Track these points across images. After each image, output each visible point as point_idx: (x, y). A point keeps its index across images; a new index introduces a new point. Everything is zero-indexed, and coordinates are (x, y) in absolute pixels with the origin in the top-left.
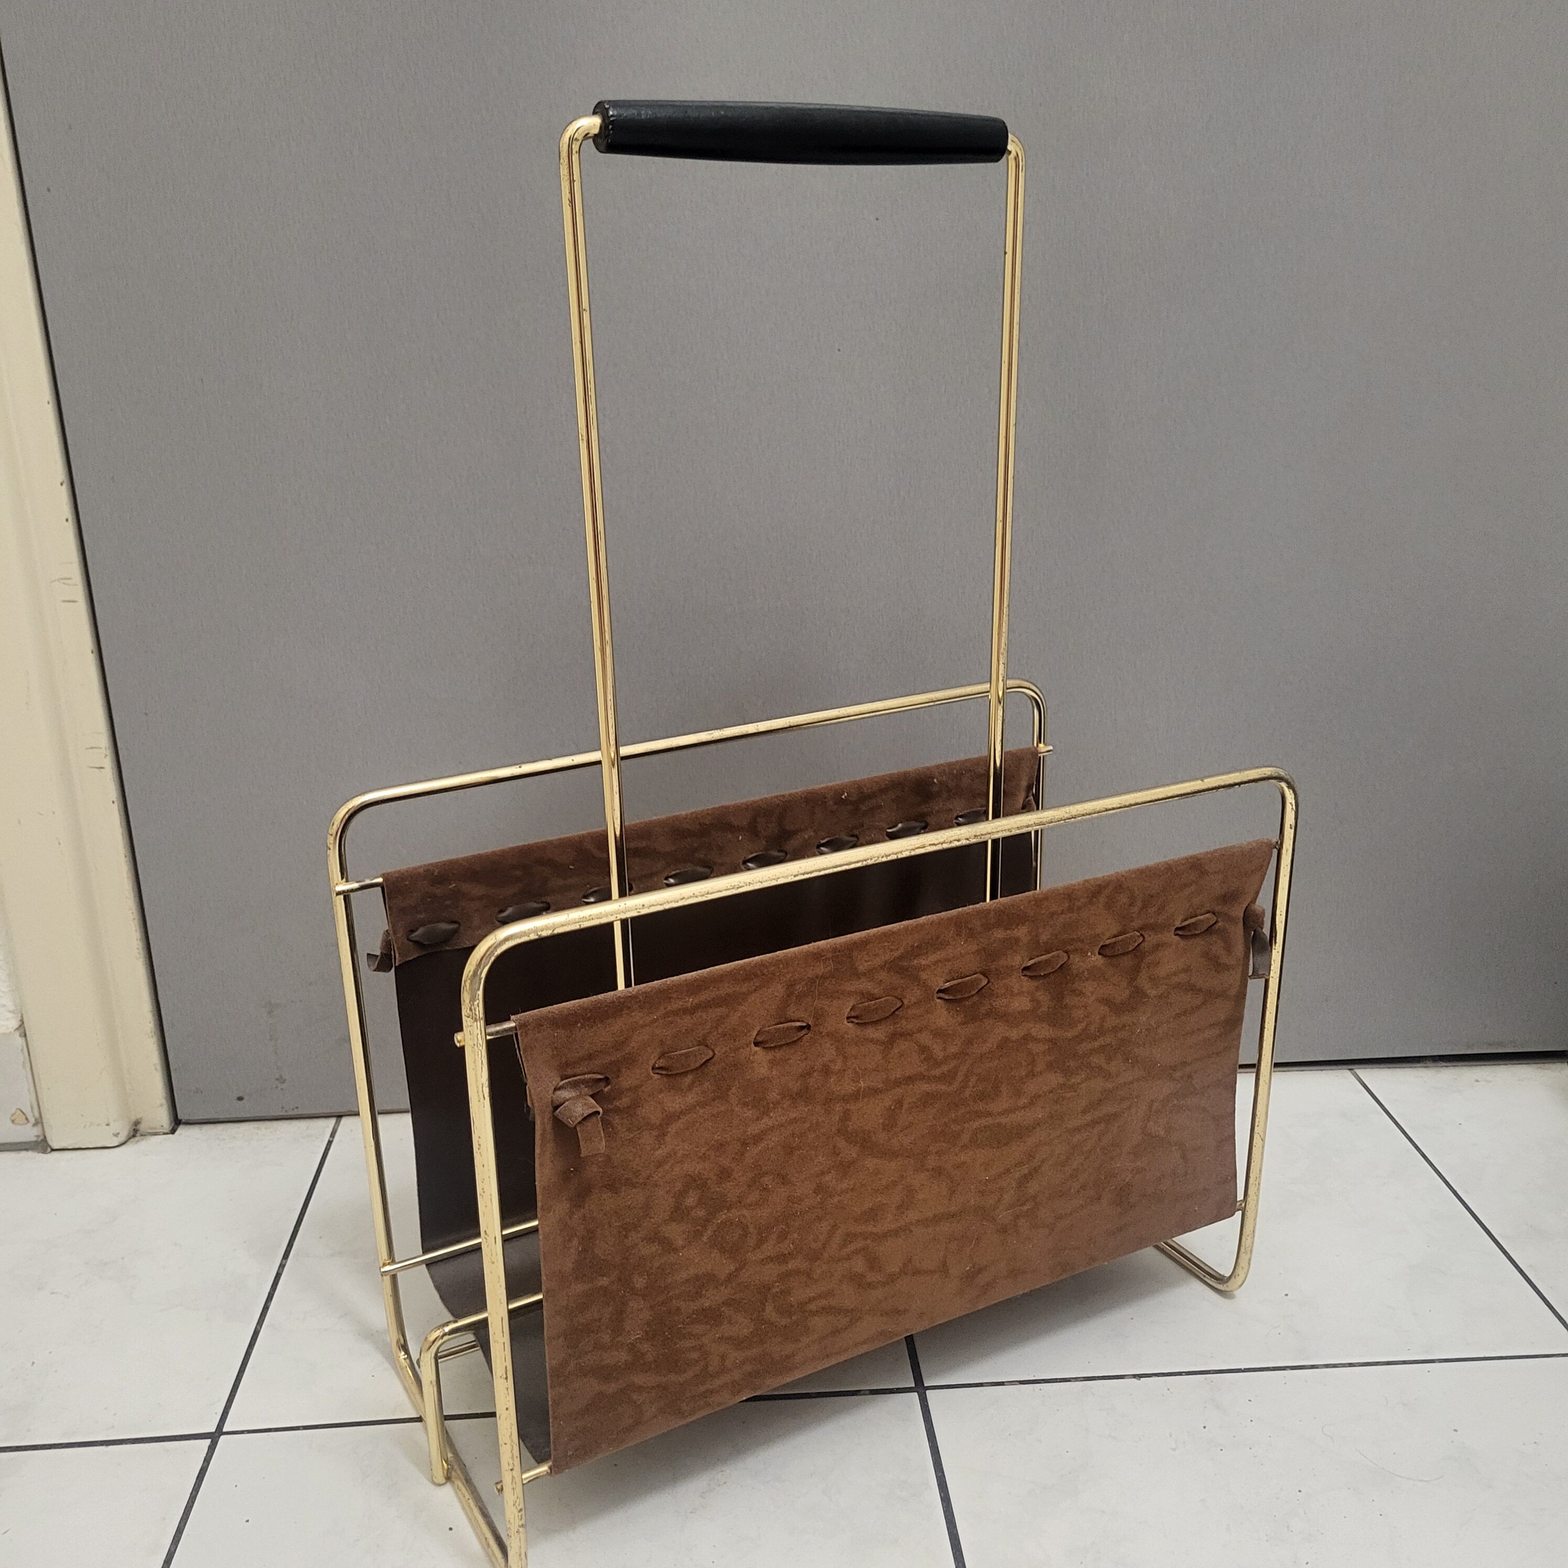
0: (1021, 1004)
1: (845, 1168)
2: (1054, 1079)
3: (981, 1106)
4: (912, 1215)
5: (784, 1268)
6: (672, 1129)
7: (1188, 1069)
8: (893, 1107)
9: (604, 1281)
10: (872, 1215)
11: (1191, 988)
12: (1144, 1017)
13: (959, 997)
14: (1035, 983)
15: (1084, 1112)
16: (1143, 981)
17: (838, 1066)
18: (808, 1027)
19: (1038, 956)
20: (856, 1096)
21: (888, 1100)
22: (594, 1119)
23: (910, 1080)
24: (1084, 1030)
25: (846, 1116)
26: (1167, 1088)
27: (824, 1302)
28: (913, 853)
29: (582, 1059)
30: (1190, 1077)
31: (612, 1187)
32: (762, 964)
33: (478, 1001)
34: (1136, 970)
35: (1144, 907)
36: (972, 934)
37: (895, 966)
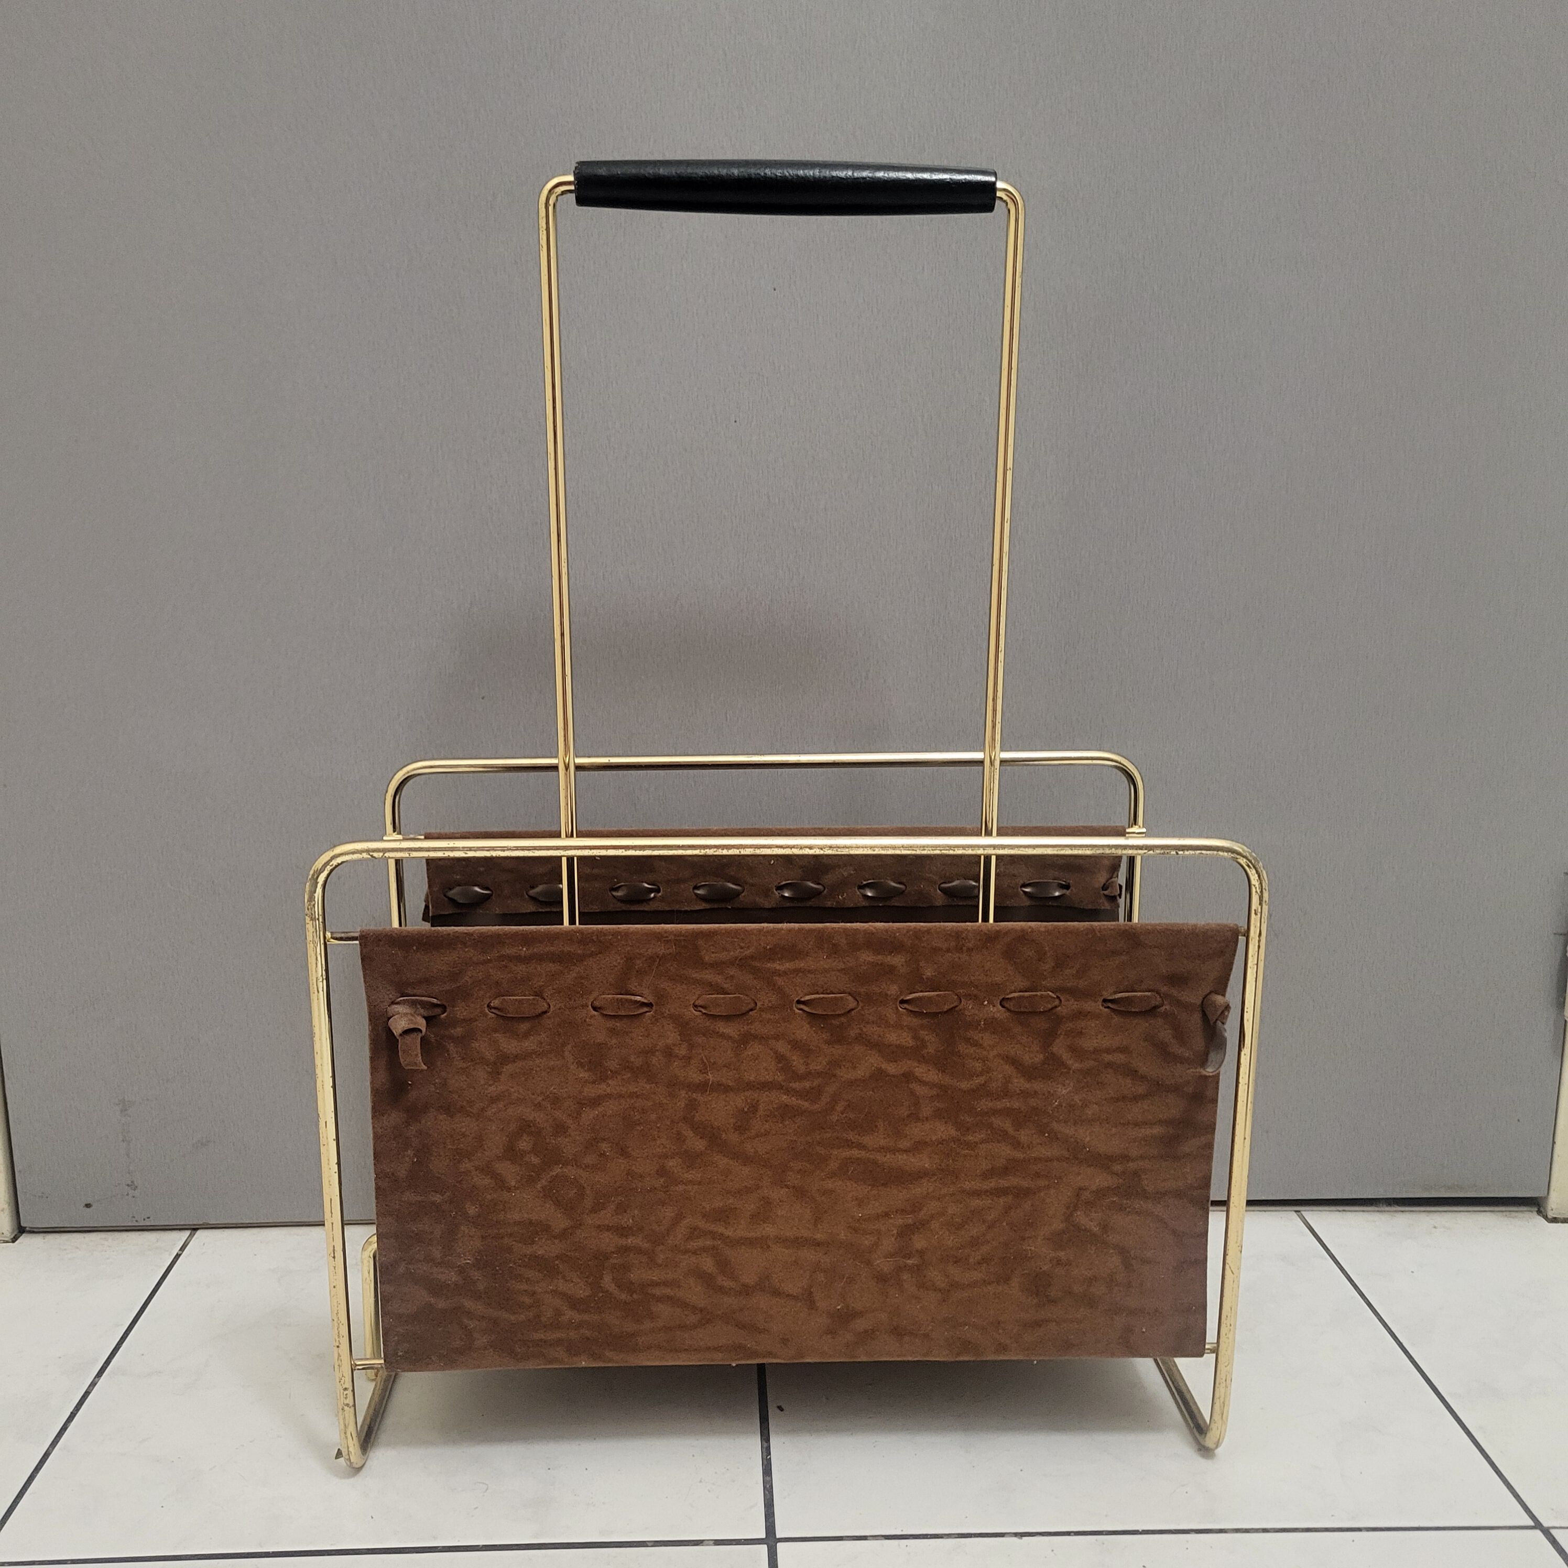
0: (900, 1038)
1: (691, 1159)
2: (943, 1130)
3: (852, 1136)
4: (769, 1230)
5: (623, 1242)
6: (508, 1069)
7: (1132, 1165)
8: (746, 1109)
9: (437, 1198)
10: (724, 1215)
11: (1131, 1073)
12: (1063, 1091)
13: (822, 1012)
14: (917, 1020)
15: (988, 1174)
16: (1059, 1048)
17: (682, 1051)
18: (650, 1005)
19: (920, 991)
20: (703, 1087)
21: (739, 1101)
22: (414, 1035)
24: (982, 1086)
25: (692, 1105)
26: (1101, 1180)
27: (668, 1291)
29: (420, 982)
31: (449, 1110)
32: (601, 932)
33: (314, 902)
34: (1051, 1034)
35: (1059, 966)
36: (836, 951)
37: (747, 965)
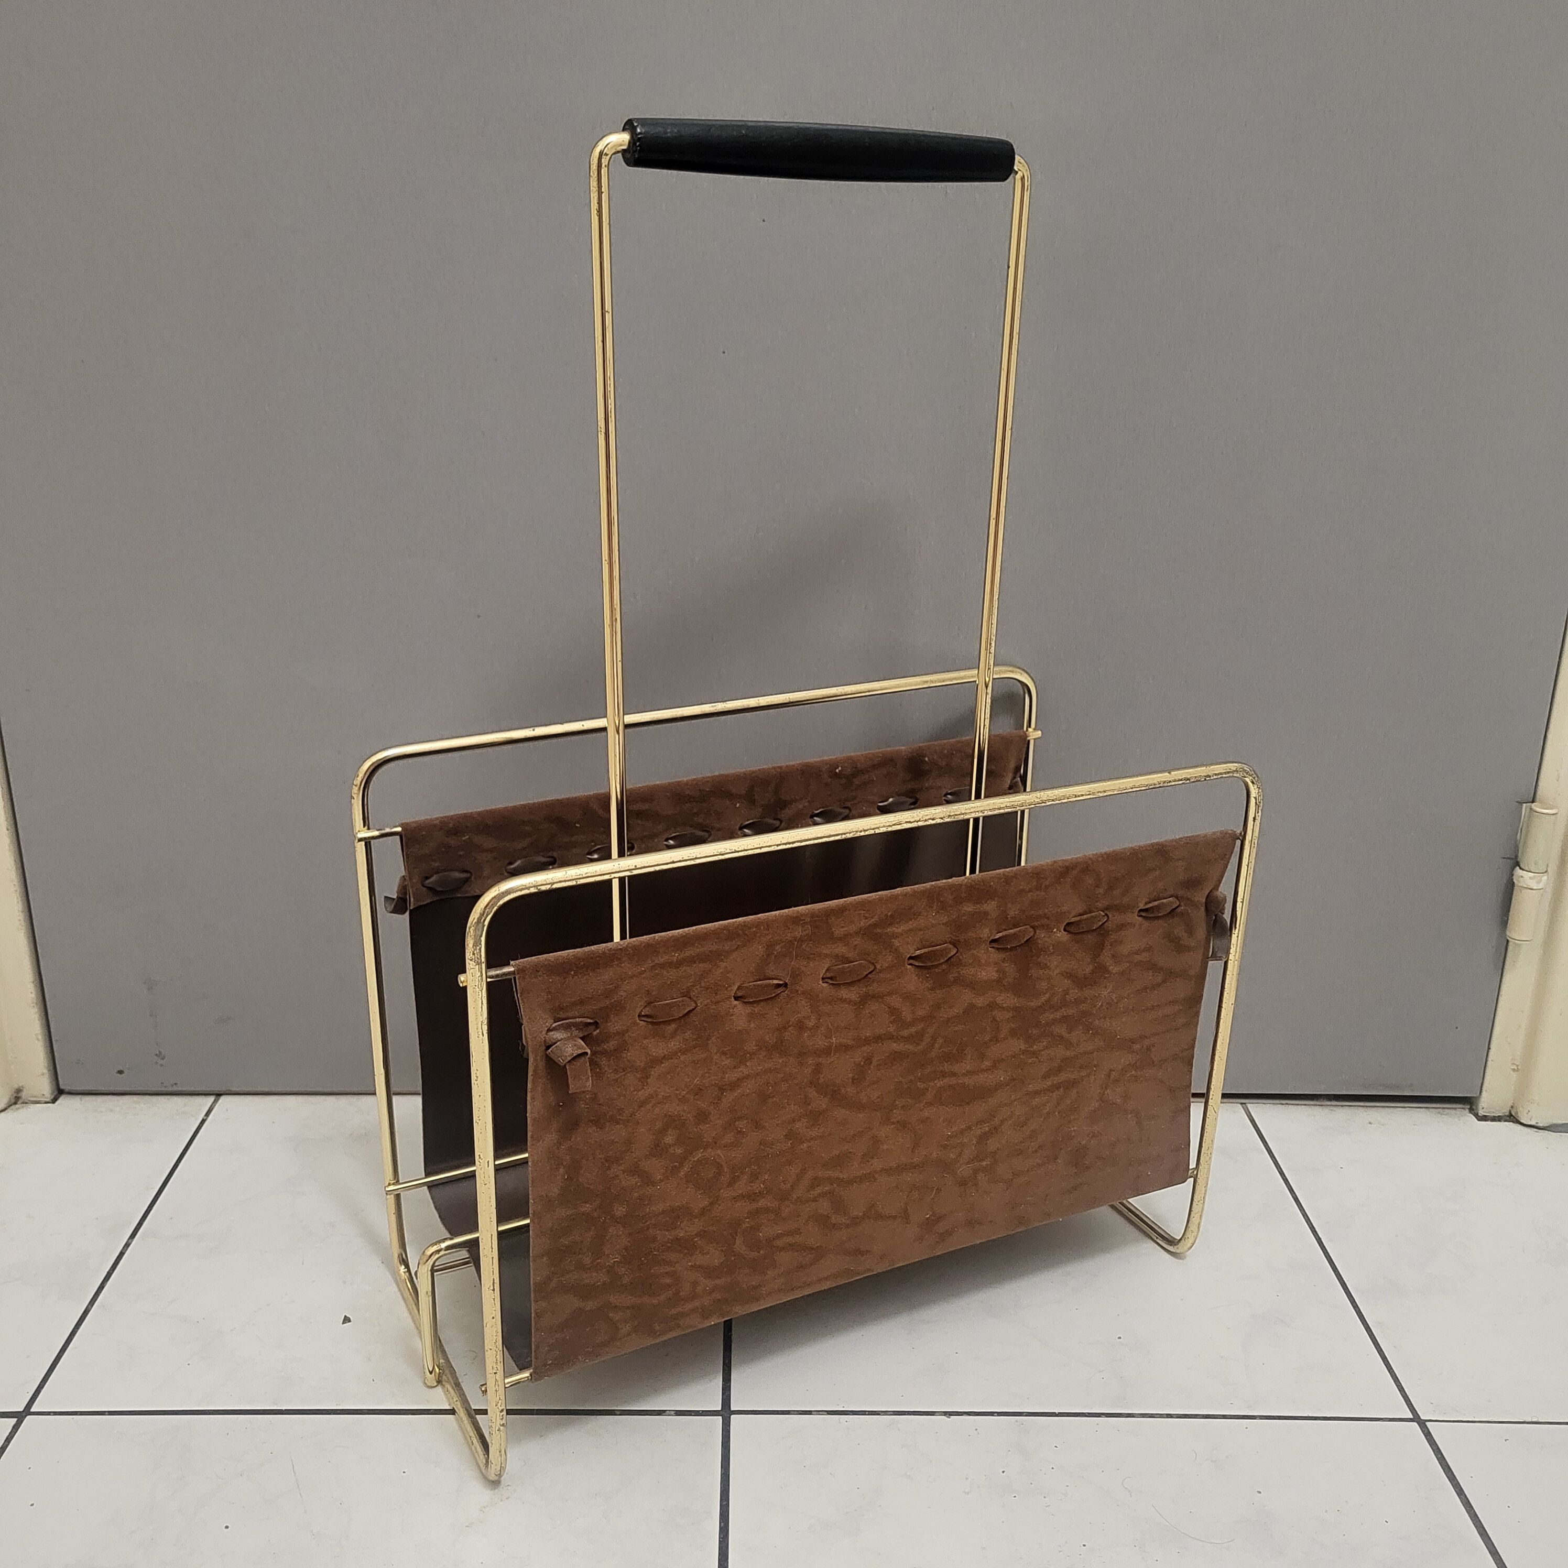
0: (988, 974)
1: (815, 1117)
2: (1018, 1045)
3: (947, 1067)
4: (877, 1164)
5: (754, 1206)
6: (655, 1072)
7: (1146, 1042)
8: (862, 1063)
9: (587, 1208)
10: (840, 1161)
11: (1153, 967)
12: (1105, 992)
13: (930, 964)
14: (1001, 955)
15: (1045, 1076)
16: (1106, 957)
17: (811, 1023)
18: (786, 985)
19: (1005, 930)
20: (827, 1051)
21: (858, 1056)
22: (582, 1059)
23: (879, 1039)
24: (1047, 1001)
25: (818, 1069)
26: (1126, 1059)
27: (789, 1240)
28: (890, 829)
29: (574, 1004)
30: (1149, 1049)
31: (598, 1122)
32: (745, 925)
33: (480, 946)
34: (1100, 947)
35: (1111, 888)
36: (943, 907)
37: (868, 933)
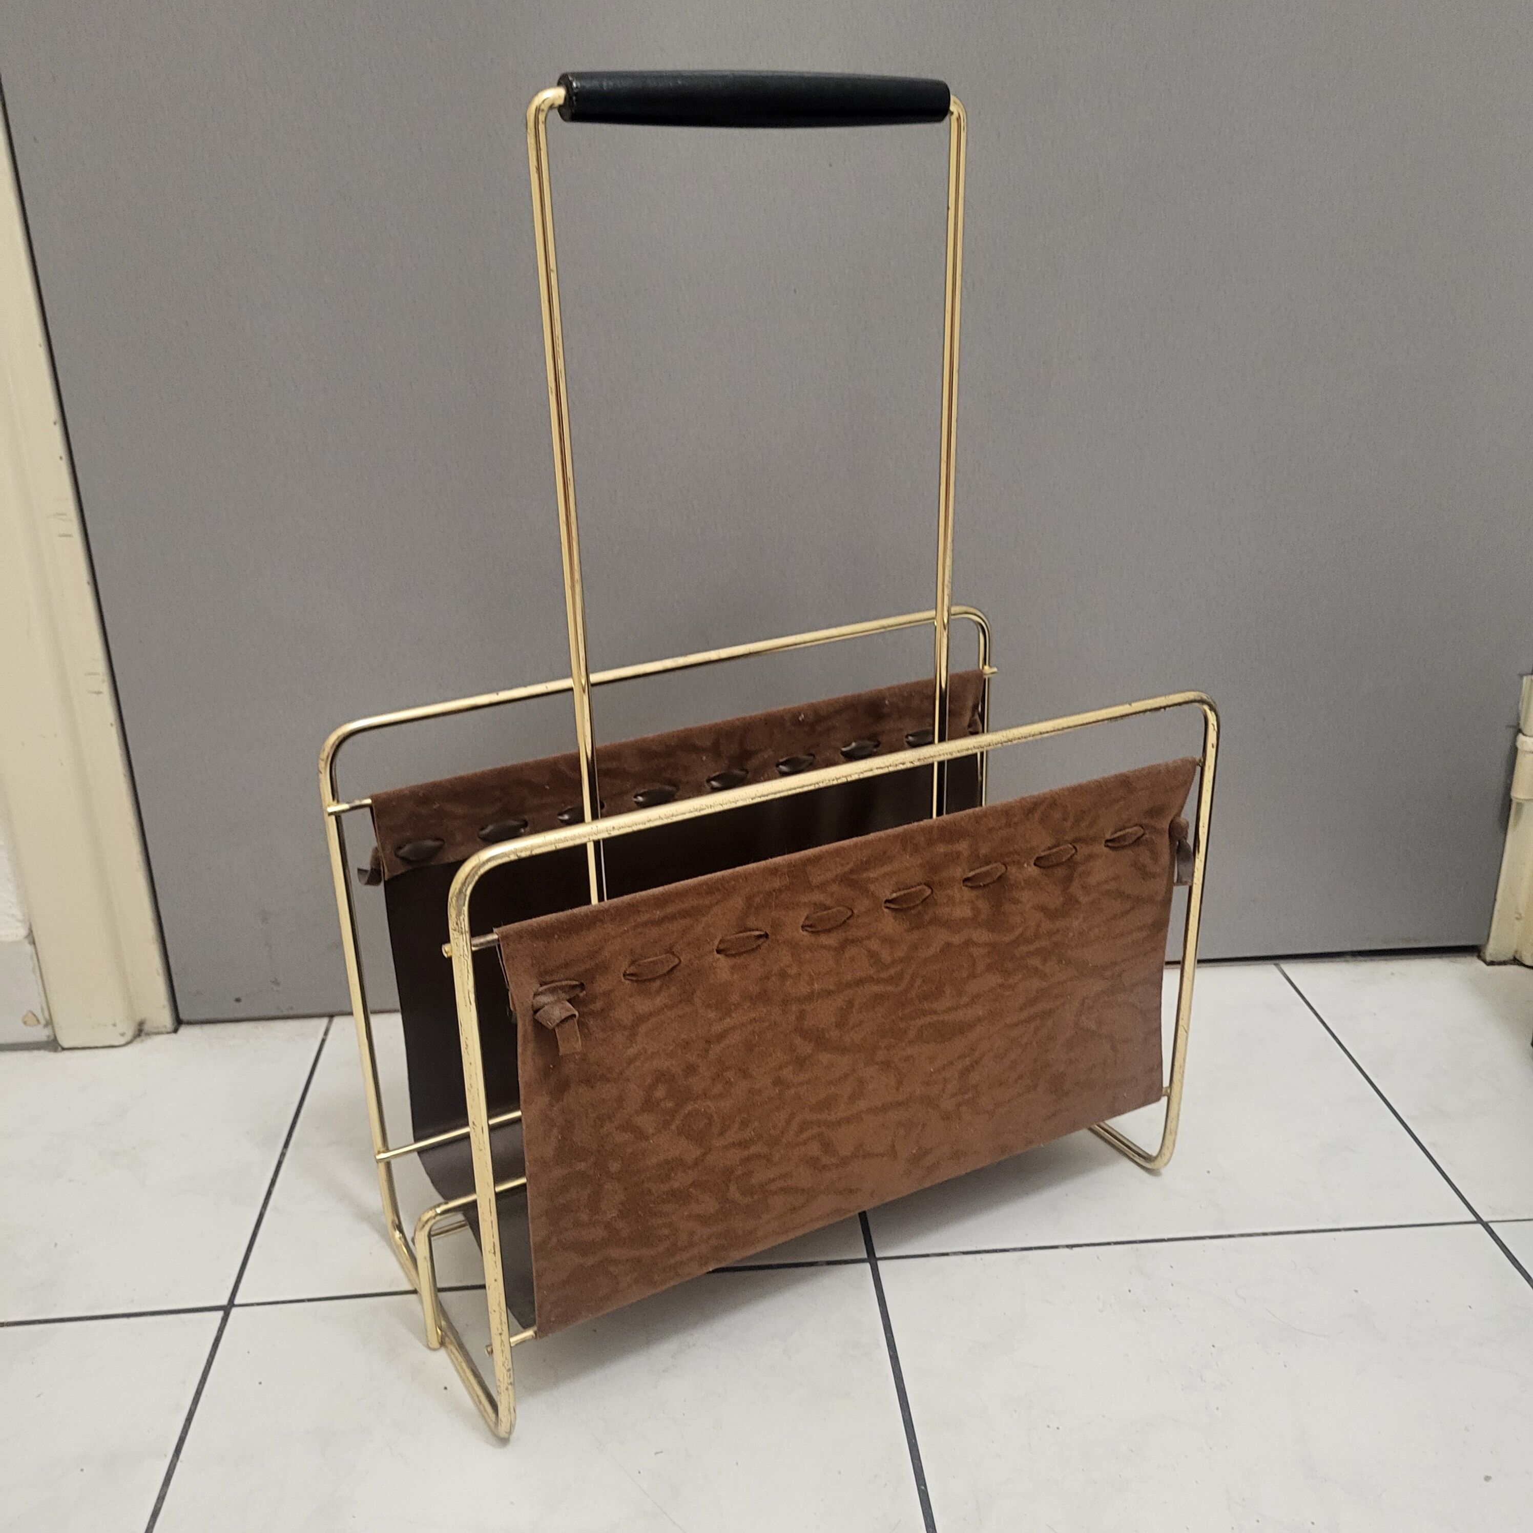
0: (962, 912)
1: (801, 1063)
2: (993, 980)
3: (926, 1005)
4: (863, 1104)
5: (746, 1153)
6: (643, 1029)
7: (1117, 968)
8: (844, 1007)
9: (581, 1166)
10: (827, 1104)
11: (1120, 895)
12: (1076, 923)
13: (905, 906)
14: (975, 893)
16: (1075, 888)
17: (793, 971)
18: (766, 936)
19: (978, 868)
20: (810, 998)
21: (840, 1001)
22: (570, 1022)
23: (860, 982)
24: (1022, 934)
25: (801, 1016)
26: (1097, 986)
27: (781, 1183)
28: (862, 776)
29: (559, 967)
30: (1120, 975)
31: (589, 1082)
32: (723, 879)
33: (463, 916)
34: (1069, 879)
35: (1077, 821)
36: (916, 849)
37: (846, 880)
